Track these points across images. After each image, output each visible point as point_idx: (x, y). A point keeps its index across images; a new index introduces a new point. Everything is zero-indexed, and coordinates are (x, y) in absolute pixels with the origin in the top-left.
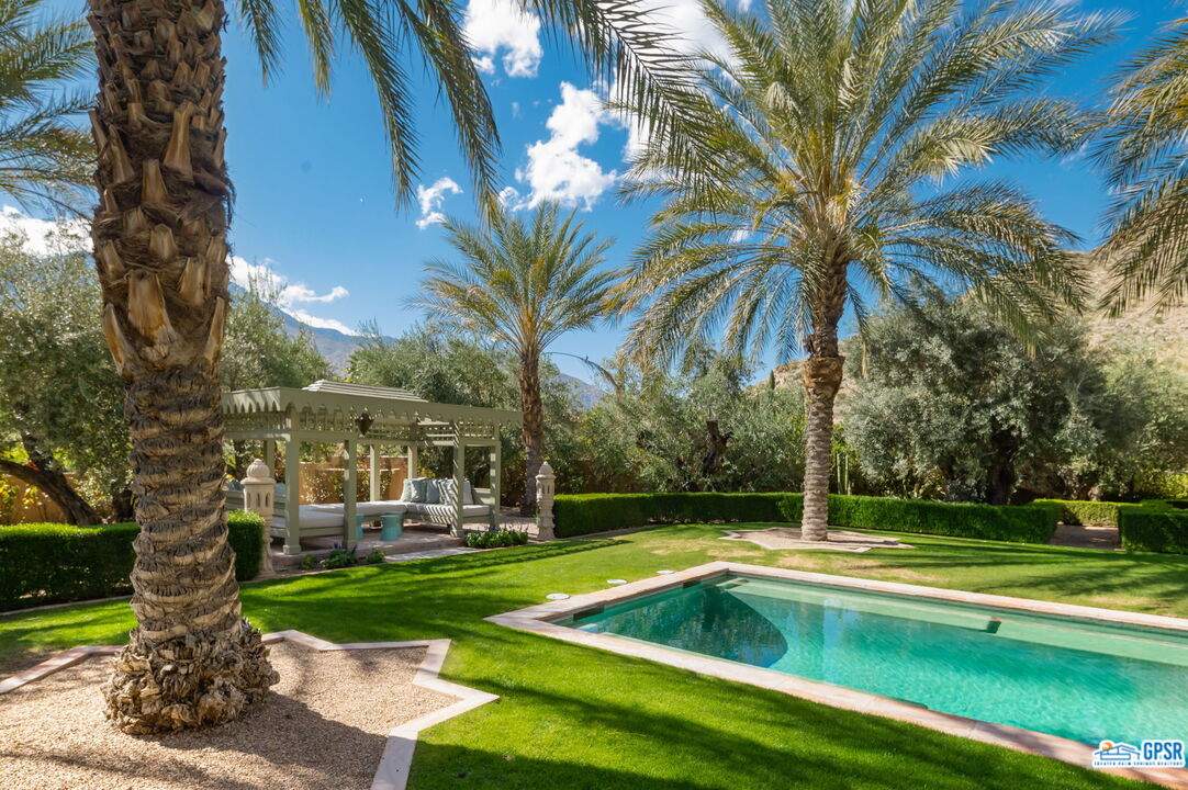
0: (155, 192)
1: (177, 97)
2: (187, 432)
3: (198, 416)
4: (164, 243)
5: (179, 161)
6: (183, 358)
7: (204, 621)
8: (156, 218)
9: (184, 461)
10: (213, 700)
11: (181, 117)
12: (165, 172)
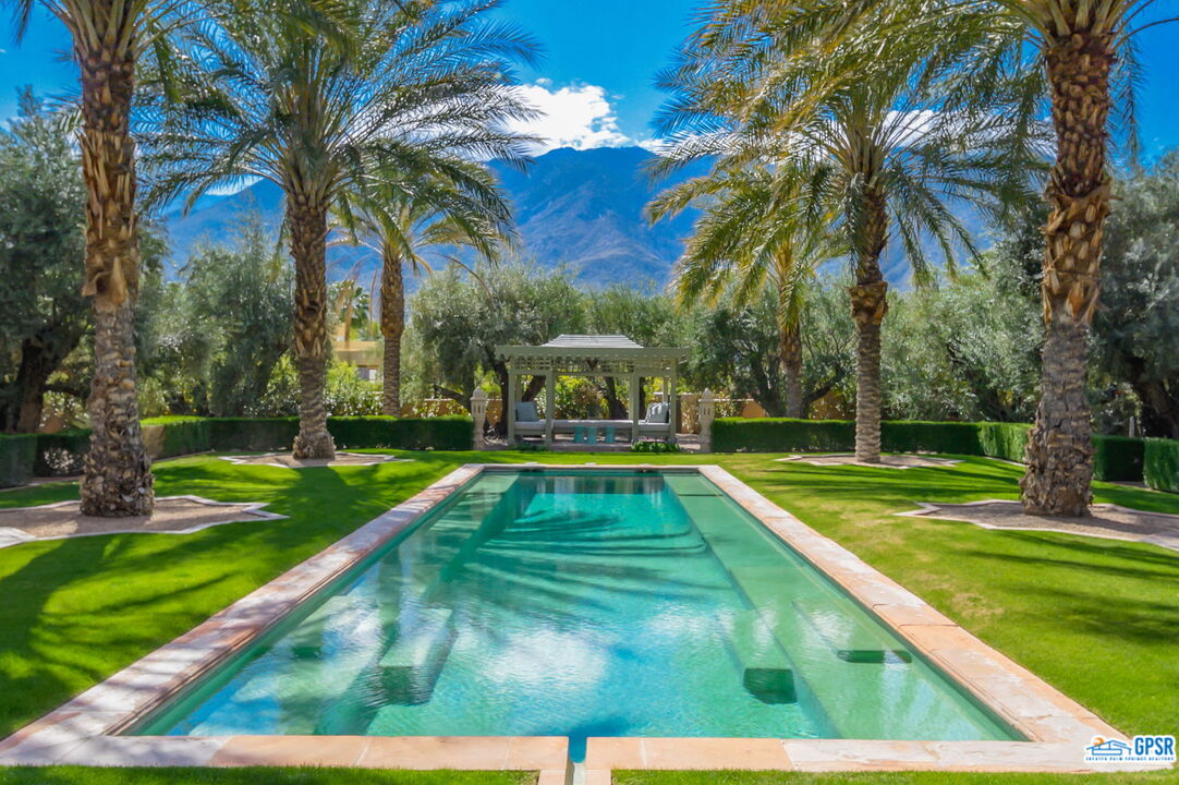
3: (310, 371)
6: (307, 356)
7: (309, 429)
10: (305, 450)
11: (305, 292)
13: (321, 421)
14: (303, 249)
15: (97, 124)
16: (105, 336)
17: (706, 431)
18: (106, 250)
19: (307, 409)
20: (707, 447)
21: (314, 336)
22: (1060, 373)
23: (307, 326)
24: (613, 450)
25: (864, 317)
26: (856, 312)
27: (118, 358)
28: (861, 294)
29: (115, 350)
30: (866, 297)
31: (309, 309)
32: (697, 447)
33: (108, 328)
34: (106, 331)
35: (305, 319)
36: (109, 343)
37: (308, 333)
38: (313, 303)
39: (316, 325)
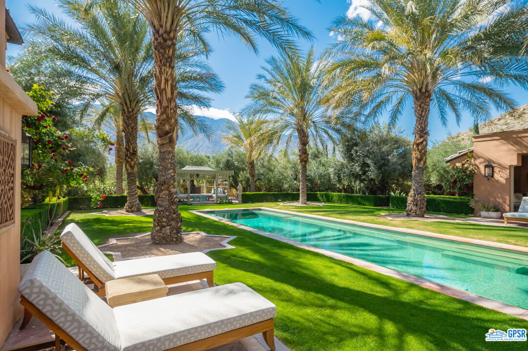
0: (129, 155)
1: (131, 145)
2: (132, 179)
3: (133, 178)
4: (129, 160)
5: (131, 151)
6: (131, 172)
7: (133, 201)
8: (129, 158)
9: (131, 183)
10: (133, 209)
11: (131, 147)
12: (130, 152)
13: (137, 197)
14: (131, 130)
15: (166, 64)
16: (168, 162)
17: (240, 197)
18: (171, 123)
19: (132, 192)
20: (241, 202)
21: (135, 164)
22: (420, 180)
23: (132, 160)
24: (210, 203)
25: (303, 163)
26: (301, 162)
27: (172, 172)
28: (303, 156)
29: (171, 169)
30: (305, 157)
31: (133, 153)
32: (237, 202)
33: (169, 159)
34: (168, 160)
35: (131, 157)
36: (169, 165)
37: (133, 163)
38: (134, 151)
39: (135, 160)
